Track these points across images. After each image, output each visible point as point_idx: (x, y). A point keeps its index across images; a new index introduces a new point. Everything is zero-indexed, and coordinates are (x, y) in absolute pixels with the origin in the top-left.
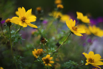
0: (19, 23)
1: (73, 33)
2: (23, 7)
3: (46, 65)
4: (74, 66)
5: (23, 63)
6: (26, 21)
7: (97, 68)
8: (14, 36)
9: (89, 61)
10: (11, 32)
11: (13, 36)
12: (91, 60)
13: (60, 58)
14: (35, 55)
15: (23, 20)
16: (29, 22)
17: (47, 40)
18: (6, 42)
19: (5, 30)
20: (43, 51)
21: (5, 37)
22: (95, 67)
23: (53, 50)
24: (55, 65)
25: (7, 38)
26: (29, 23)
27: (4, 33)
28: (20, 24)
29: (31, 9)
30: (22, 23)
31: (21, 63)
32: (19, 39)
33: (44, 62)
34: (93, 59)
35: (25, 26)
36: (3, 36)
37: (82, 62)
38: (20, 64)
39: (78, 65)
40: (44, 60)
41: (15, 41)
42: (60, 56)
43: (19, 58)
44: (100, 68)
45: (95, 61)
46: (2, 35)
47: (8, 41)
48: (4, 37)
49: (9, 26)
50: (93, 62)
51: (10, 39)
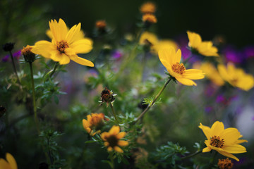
0: (50, 55)
1: (174, 79)
2: (61, 20)
3: (110, 149)
4: (179, 154)
5: (60, 147)
6: (66, 50)
7: (230, 159)
8: (42, 85)
9: (211, 144)
10: (35, 77)
11: (39, 85)
12: (217, 142)
13: (147, 138)
14: (89, 129)
15: (61, 49)
16: (74, 54)
17: (114, 95)
18: (24, 100)
19: (22, 72)
20: (105, 119)
21: (21, 87)
22: (225, 157)
23: (129, 118)
24: (136, 154)
25: (25, 89)
26: (73, 56)
27: (20, 79)
28: (54, 56)
29: (80, 24)
30: (57, 55)
31: (56, 147)
32: (53, 91)
33: (106, 144)
34: (221, 139)
35: (64, 61)
36: (17, 85)
37: (198, 145)
38: (54, 149)
39: (187, 152)
40: (106, 138)
41: (43, 97)
42: (148, 133)
43: (51, 135)
44: (238, 160)
45: (225, 144)
46: (14, 82)
47: (29, 96)
48: (19, 88)
49: (31, 63)
50: (221, 147)
51: (31, 92)
